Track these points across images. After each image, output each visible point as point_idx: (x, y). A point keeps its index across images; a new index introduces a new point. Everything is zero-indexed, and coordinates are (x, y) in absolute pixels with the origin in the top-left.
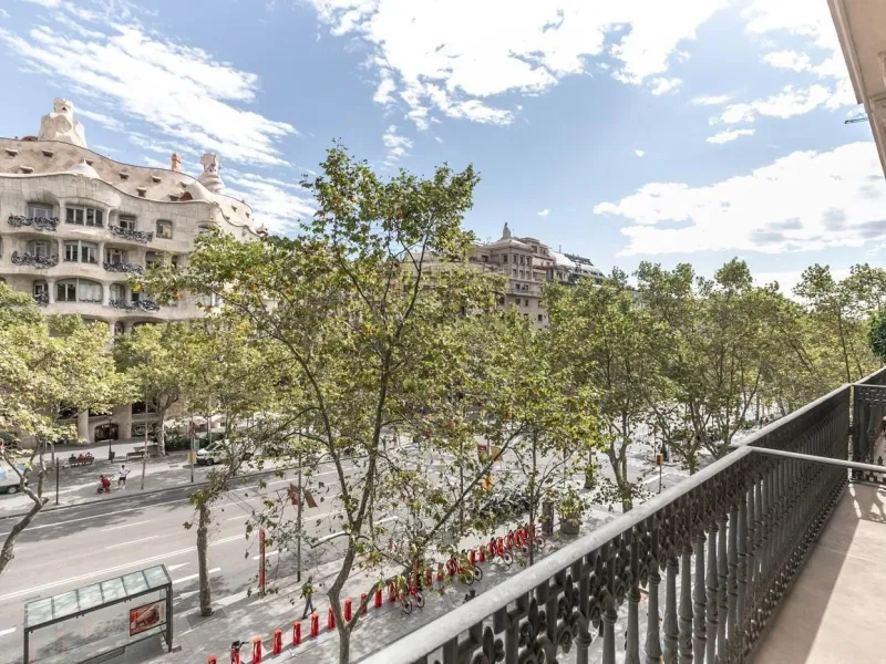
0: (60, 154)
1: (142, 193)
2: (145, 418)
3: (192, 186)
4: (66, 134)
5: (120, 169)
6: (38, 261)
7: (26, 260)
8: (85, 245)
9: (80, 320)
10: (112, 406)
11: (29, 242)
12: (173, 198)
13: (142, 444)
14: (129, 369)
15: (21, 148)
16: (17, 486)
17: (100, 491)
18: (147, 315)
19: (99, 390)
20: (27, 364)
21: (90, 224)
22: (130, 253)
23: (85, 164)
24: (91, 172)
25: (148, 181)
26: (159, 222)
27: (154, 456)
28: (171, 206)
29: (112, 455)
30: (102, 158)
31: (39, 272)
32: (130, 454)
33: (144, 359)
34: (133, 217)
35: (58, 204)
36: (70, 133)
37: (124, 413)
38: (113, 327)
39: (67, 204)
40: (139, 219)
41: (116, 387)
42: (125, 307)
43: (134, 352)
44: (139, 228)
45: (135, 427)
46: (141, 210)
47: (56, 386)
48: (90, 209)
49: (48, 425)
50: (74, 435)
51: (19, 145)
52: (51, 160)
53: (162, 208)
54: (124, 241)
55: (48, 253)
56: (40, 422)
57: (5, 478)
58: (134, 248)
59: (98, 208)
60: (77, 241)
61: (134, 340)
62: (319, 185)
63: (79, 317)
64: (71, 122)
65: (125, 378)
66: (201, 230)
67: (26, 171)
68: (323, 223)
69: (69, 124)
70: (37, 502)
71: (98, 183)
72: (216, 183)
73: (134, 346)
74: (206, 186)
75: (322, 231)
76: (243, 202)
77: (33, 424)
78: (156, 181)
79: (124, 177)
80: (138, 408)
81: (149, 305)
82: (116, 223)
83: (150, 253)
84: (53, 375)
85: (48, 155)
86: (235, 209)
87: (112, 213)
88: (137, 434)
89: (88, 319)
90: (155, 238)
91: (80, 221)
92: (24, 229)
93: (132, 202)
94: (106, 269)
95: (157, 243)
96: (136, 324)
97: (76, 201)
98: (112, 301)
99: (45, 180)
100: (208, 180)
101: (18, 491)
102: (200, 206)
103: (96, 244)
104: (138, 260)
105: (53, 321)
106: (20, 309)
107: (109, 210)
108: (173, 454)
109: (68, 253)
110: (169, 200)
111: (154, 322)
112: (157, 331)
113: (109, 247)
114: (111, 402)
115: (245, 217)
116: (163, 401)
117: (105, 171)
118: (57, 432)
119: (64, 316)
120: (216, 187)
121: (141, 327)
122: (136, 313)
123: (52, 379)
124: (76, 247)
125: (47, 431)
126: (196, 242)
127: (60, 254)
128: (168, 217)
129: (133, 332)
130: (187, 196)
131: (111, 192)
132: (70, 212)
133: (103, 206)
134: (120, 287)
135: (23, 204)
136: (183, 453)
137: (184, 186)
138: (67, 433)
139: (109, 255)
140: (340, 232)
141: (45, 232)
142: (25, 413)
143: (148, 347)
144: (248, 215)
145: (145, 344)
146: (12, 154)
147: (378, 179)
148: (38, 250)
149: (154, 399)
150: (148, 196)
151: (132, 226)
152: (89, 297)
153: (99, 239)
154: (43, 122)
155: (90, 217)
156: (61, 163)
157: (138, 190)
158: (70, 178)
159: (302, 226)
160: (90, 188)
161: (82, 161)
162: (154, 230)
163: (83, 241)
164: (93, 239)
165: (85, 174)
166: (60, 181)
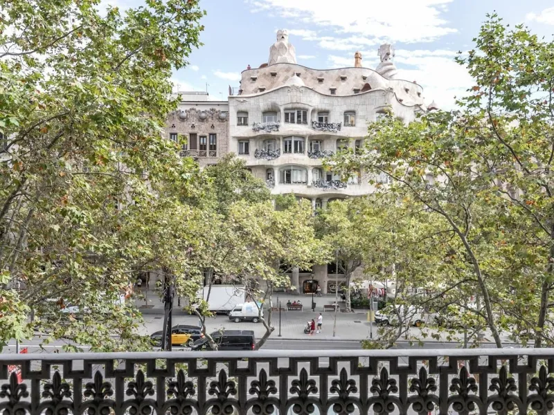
0: (280, 73)
1: (333, 91)
2: (336, 278)
3: (371, 77)
4: (284, 56)
5: (317, 75)
6: (269, 155)
7: (262, 155)
8: (297, 139)
9: (294, 197)
10: (312, 265)
11: (264, 141)
12: (356, 91)
13: (333, 299)
14: (325, 236)
15: (259, 74)
16: (258, 318)
17: (306, 332)
18: (338, 193)
19: (303, 252)
20: (262, 230)
21: (299, 122)
22: (325, 142)
23: (296, 76)
24: (299, 82)
25: (337, 80)
26: (346, 112)
27: (343, 311)
28: (355, 98)
29: (314, 305)
30: (307, 69)
31: (269, 163)
32: (326, 306)
33: (335, 229)
34: (327, 112)
35: (280, 111)
36: (286, 56)
37: (322, 272)
38: (314, 202)
39: (286, 109)
40: (331, 113)
41: (314, 250)
42: (322, 186)
43: (328, 222)
44: (331, 121)
45: (330, 284)
46: (333, 105)
47: (278, 247)
48: (299, 110)
49: (274, 275)
50: (288, 284)
51: (258, 72)
52: (275, 78)
53: (348, 101)
54: (322, 133)
55: (275, 148)
56: (269, 271)
57: (252, 311)
58: (328, 137)
59: (303, 109)
60: (291, 137)
61: (329, 213)
62: (473, 60)
63: (293, 196)
64: (286, 46)
65: (322, 243)
66: (378, 114)
67: (262, 90)
68: (478, 97)
69: (286, 48)
70: (268, 329)
71: (303, 89)
72: (390, 70)
73: (329, 218)
74: (381, 74)
75: (478, 105)
76: (414, 82)
77: (265, 272)
78: (343, 79)
79: (321, 81)
80: (332, 268)
81: (338, 184)
82: (316, 119)
83: (339, 140)
84: (276, 239)
85: (274, 75)
86: (407, 90)
87: (313, 111)
88: (331, 292)
89: (299, 197)
90: (343, 127)
91: (293, 121)
92: (261, 132)
93: (327, 101)
94: (310, 156)
95: (345, 132)
96: (330, 200)
97: (290, 106)
98: (314, 182)
99: (272, 94)
100: (384, 69)
101: (259, 322)
102: (377, 94)
103: (303, 137)
104: (330, 147)
105: (278, 199)
106: (259, 190)
107: (311, 109)
108: (357, 312)
109: (286, 146)
110: (353, 93)
111: (342, 197)
112: (344, 205)
113: (312, 138)
114: (311, 262)
115: (417, 96)
116: (350, 265)
117: (308, 79)
118: (279, 280)
119: (285, 195)
120: (390, 73)
121: (333, 202)
122: (331, 190)
123: (276, 241)
124: (290, 142)
125: (273, 279)
126: (370, 129)
127: (281, 148)
128: (351, 108)
129: (328, 206)
130: (367, 87)
131: (312, 94)
132: (287, 115)
133: (307, 107)
134: (319, 169)
135: (260, 115)
136: (364, 311)
137: (364, 78)
138: (285, 281)
139: (311, 144)
140: (496, 104)
141: (273, 133)
142: (261, 266)
143: (338, 219)
144: (419, 94)
145: (336, 217)
146: (254, 79)
147: (539, 41)
148: (269, 146)
149: (343, 263)
150: (338, 93)
151: (326, 120)
152: (299, 180)
153: (305, 133)
154: (271, 51)
155: (299, 116)
156: (281, 79)
157: (330, 89)
158: (287, 90)
159: (457, 102)
160: (298, 94)
161: (294, 74)
162: (342, 120)
163: (295, 136)
164: (301, 134)
165: (296, 84)
166: (281, 93)
